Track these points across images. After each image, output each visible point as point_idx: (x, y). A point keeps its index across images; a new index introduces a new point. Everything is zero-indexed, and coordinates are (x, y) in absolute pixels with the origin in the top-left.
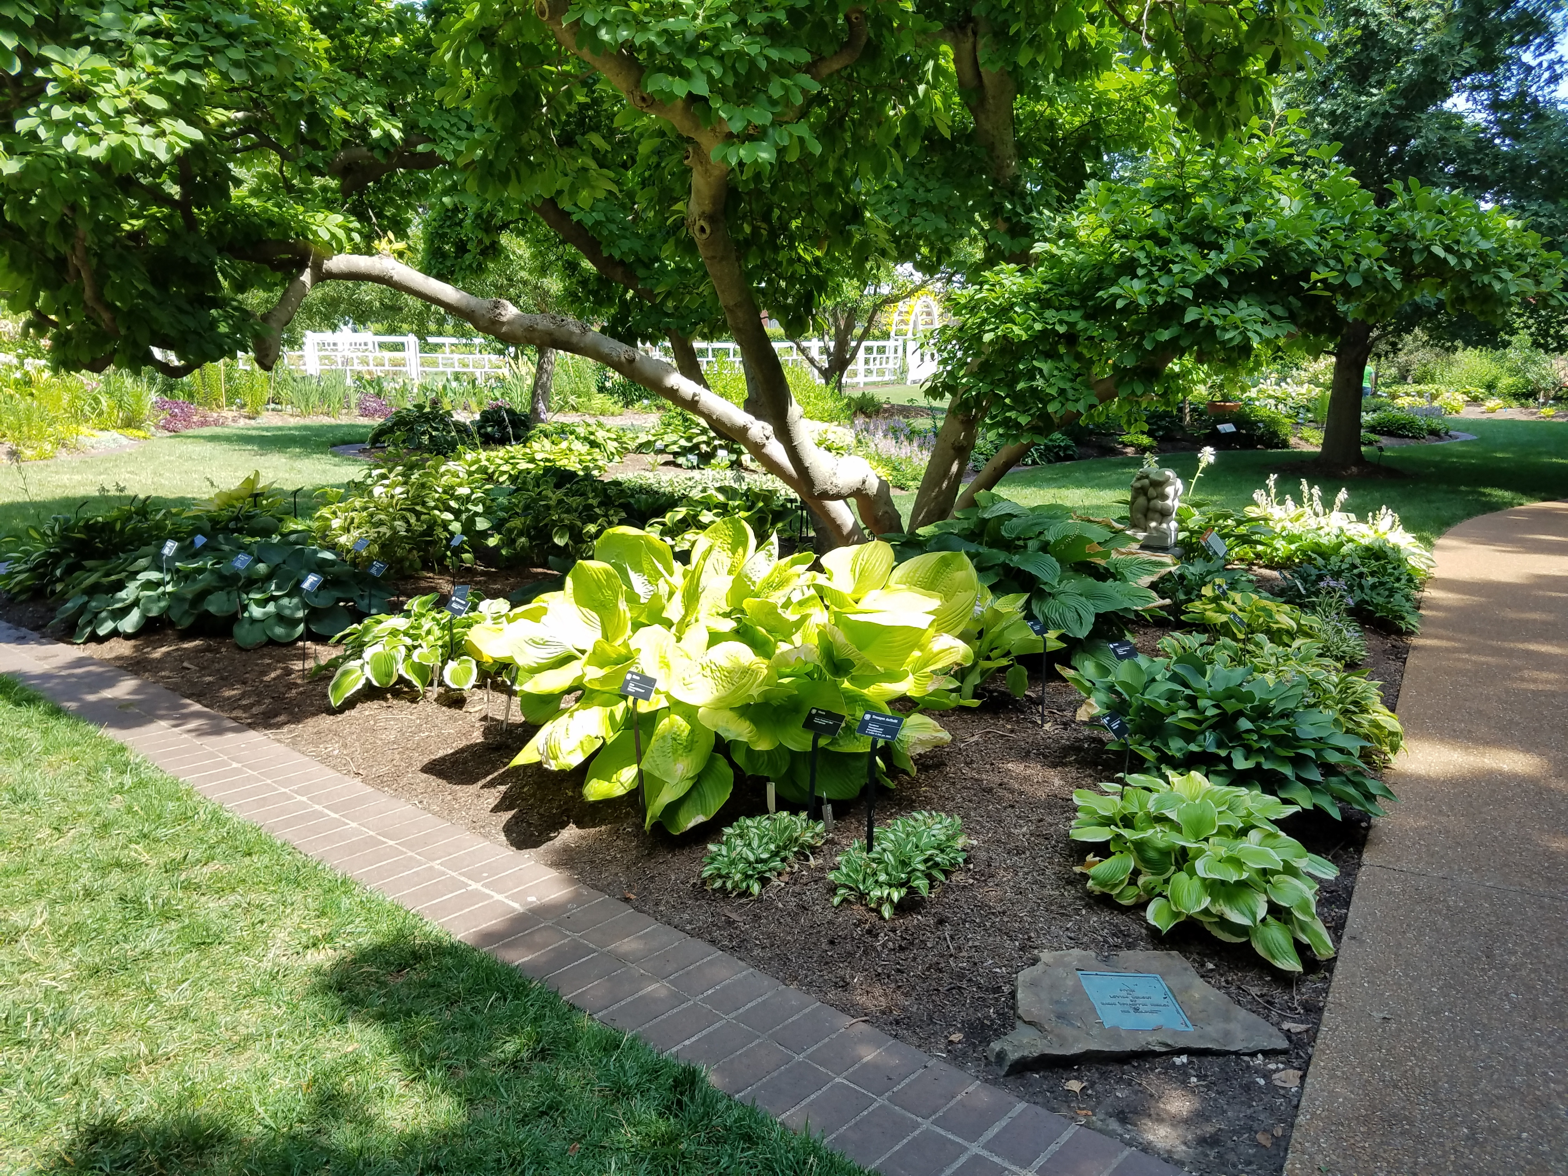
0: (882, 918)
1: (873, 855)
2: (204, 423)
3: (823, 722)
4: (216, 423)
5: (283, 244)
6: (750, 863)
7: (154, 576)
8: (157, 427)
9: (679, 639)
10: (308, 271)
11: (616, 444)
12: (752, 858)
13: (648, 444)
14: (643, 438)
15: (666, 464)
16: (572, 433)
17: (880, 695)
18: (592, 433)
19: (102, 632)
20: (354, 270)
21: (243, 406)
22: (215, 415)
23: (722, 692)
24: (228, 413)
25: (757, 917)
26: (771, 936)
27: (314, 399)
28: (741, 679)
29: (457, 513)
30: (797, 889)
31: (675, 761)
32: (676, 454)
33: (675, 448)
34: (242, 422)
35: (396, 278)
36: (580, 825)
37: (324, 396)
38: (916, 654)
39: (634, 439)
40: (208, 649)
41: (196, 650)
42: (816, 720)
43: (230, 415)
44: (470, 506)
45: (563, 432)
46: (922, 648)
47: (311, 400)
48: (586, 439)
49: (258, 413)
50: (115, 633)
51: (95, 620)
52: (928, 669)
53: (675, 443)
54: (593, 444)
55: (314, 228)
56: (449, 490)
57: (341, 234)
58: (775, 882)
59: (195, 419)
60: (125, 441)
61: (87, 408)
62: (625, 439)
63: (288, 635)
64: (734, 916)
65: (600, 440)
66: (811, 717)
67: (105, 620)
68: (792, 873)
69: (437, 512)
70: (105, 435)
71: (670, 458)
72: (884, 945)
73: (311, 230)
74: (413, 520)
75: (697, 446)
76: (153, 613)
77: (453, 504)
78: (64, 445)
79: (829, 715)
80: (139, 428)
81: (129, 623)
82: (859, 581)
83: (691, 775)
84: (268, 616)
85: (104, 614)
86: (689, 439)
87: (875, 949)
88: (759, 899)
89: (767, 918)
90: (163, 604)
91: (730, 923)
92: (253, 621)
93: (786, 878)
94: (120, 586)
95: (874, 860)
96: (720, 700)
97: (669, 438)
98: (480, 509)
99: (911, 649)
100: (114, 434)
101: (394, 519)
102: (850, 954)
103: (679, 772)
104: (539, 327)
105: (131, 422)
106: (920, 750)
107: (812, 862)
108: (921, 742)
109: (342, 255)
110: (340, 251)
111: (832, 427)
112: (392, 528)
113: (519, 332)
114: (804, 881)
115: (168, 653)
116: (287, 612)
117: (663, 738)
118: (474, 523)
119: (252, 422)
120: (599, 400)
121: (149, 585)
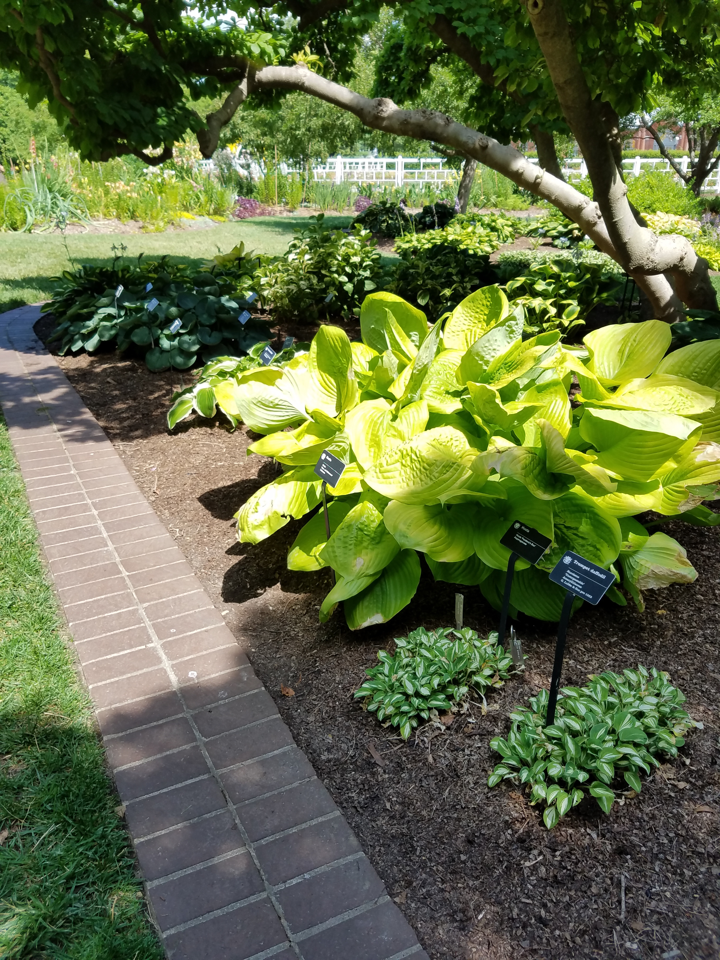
0: (542, 823)
1: (552, 731)
2: (262, 214)
3: (525, 542)
4: (269, 214)
5: (228, 60)
6: (407, 696)
7: (112, 311)
8: (233, 215)
9: (395, 418)
10: (245, 80)
11: (510, 229)
12: (410, 690)
13: (535, 230)
14: (534, 225)
15: (545, 245)
16: (479, 221)
17: (615, 508)
18: (494, 221)
19: (75, 349)
20: (277, 78)
21: (287, 204)
22: (270, 209)
23: (419, 487)
24: (277, 208)
25: (400, 767)
26: (406, 803)
27: (329, 199)
28: (441, 473)
29: (351, 277)
30: (457, 739)
31: (357, 554)
32: (554, 238)
33: (554, 233)
34: (285, 214)
35: (307, 84)
36: (285, 588)
37: (335, 197)
38: (671, 465)
39: (526, 226)
40: (132, 369)
41: (124, 369)
42: (518, 538)
43: (279, 208)
44: (361, 272)
45: (473, 220)
46: (677, 459)
47: (327, 200)
48: (489, 225)
49: (295, 208)
50: (82, 351)
51: (72, 341)
52: (684, 484)
53: (554, 229)
54: (493, 229)
55: (248, 44)
56: (346, 259)
57: (269, 49)
58: (436, 722)
59: (258, 211)
60: (211, 223)
61: (192, 202)
62: (519, 226)
63: (185, 364)
64: (377, 757)
65: (499, 226)
66: (512, 531)
67: (77, 341)
68: (459, 714)
69: (336, 276)
70: (200, 219)
71: (549, 240)
72: (534, 869)
73: (246, 46)
74: (315, 281)
75: (571, 232)
76: (105, 339)
77: (348, 269)
78: (173, 224)
79: (534, 535)
80: (222, 215)
81: (91, 345)
82: (625, 365)
83: (371, 572)
84: (173, 348)
85: (77, 337)
86: (566, 226)
87: (520, 870)
88: (410, 743)
89: (410, 771)
90: (113, 332)
91: (370, 765)
92: (163, 351)
93: (449, 719)
94: (90, 316)
95: (550, 739)
96: (413, 494)
97: (551, 225)
98: (367, 274)
99: (666, 456)
100: (207, 218)
101: (301, 279)
102: (488, 869)
103: (357, 569)
104: (413, 121)
105: (218, 212)
106: (653, 585)
107: (485, 707)
108: (656, 576)
109: (270, 67)
110: (270, 64)
111: (685, 220)
112: (298, 286)
113: (396, 126)
114: (468, 730)
115: (105, 369)
116: (186, 346)
117: (349, 526)
118: (364, 284)
119: (291, 215)
120: (513, 199)
121: (109, 317)
